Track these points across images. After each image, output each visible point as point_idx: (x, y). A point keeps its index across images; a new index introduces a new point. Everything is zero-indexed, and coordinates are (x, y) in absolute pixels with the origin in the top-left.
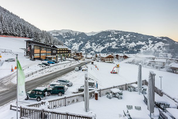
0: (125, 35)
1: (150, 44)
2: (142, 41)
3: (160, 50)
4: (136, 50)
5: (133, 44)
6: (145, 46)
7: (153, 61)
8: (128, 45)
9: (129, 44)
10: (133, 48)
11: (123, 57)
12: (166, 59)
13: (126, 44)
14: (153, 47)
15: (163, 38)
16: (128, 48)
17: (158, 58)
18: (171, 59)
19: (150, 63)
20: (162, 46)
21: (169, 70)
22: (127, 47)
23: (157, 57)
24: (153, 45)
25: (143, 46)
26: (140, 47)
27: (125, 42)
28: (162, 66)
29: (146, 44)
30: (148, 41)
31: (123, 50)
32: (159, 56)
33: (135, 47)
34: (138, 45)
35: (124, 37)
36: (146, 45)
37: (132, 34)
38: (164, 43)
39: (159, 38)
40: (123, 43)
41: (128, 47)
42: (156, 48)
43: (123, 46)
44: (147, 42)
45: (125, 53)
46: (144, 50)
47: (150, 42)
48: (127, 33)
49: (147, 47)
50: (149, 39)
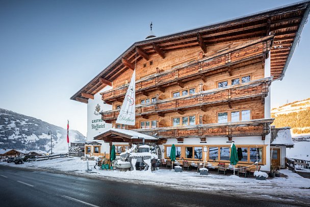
0: (18, 121)
1: (59, 138)
4: (39, 147)
5: (33, 138)
8: (25, 139)
9: (26, 138)
10: (33, 144)
13: (20, 136)
16: (24, 144)
22: (23, 142)
25: (49, 140)
26: (44, 141)
27: (18, 133)
30: (56, 134)
31: (14, 147)
33: (37, 142)
34: (41, 139)
35: (17, 123)
36: (53, 140)
37: (31, 120)
40: (14, 135)
41: (25, 141)
43: (14, 140)
46: (50, 147)
48: (22, 117)
49: (55, 142)
50: (57, 131)
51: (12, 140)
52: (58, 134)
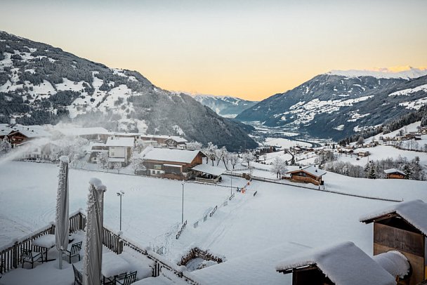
0: (17, 52)
1: (97, 90)
2: (75, 79)
3: (121, 112)
4: (56, 111)
5: (44, 90)
6: (83, 97)
7: (102, 145)
8: (30, 92)
9: (31, 89)
10: (45, 103)
11: (9, 137)
12: (134, 136)
13: (21, 86)
14: (104, 99)
15: (128, 73)
16: (27, 102)
17: (116, 136)
18: (145, 136)
19: (94, 155)
20: (126, 97)
21: (139, 169)
22: (25, 98)
23: (112, 133)
24: (103, 94)
25: (77, 95)
26: (68, 97)
27: (16, 78)
28: (123, 160)
29: (86, 90)
30: (91, 81)
31: (9, 109)
32: (119, 128)
33: (53, 98)
34: (60, 92)
35: (15, 58)
36: (85, 94)
37: (42, 48)
38: (130, 90)
39: (120, 74)
40: (8, 83)
41: (29, 97)
42: (110, 102)
43: (9, 94)
44: (89, 82)
45: (18, 121)
46: (78, 109)
47: (97, 83)
48: (24, 44)
49: (88, 98)
50: (94, 73)
51: (6, 94)
52: (96, 79)
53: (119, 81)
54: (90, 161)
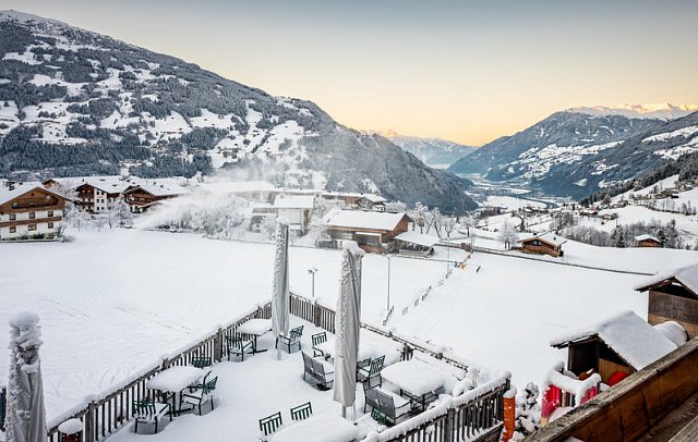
0: (128, 69)
1: (253, 127)
2: (220, 111)
3: (288, 159)
4: (191, 157)
5: (172, 126)
6: (232, 138)
7: (268, 206)
8: (150, 128)
9: (152, 124)
10: (175, 146)
11: (126, 195)
12: (312, 194)
13: (136, 120)
14: (263, 141)
15: (299, 103)
16: (146, 143)
17: (287, 193)
18: (328, 194)
19: (257, 220)
20: (295, 139)
21: (321, 240)
22: (142, 138)
23: (281, 190)
24: (263, 133)
25: (223, 134)
26: (208, 137)
27: (127, 108)
28: (298, 227)
29: (237, 128)
30: (244, 114)
31: (118, 154)
32: (286, 183)
33: (187, 139)
34: (197, 130)
35: (125, 77)
36: (235, 133)
37: (169, 64)
38: (302, 128)
39: (286, 105)
40: (116, 115)
41: (149, 136)
42: (273, 145)
43: (118, 132)
44: (241, 116)
45: (132, 171)
46: (225, 155)
47: (254, 118)
48: (141, 57)
49: (240, 139)
50: (248, 102)
51: (113, 131)
52: (251, 111)
53: (286, 115)
54: (251, 229)
